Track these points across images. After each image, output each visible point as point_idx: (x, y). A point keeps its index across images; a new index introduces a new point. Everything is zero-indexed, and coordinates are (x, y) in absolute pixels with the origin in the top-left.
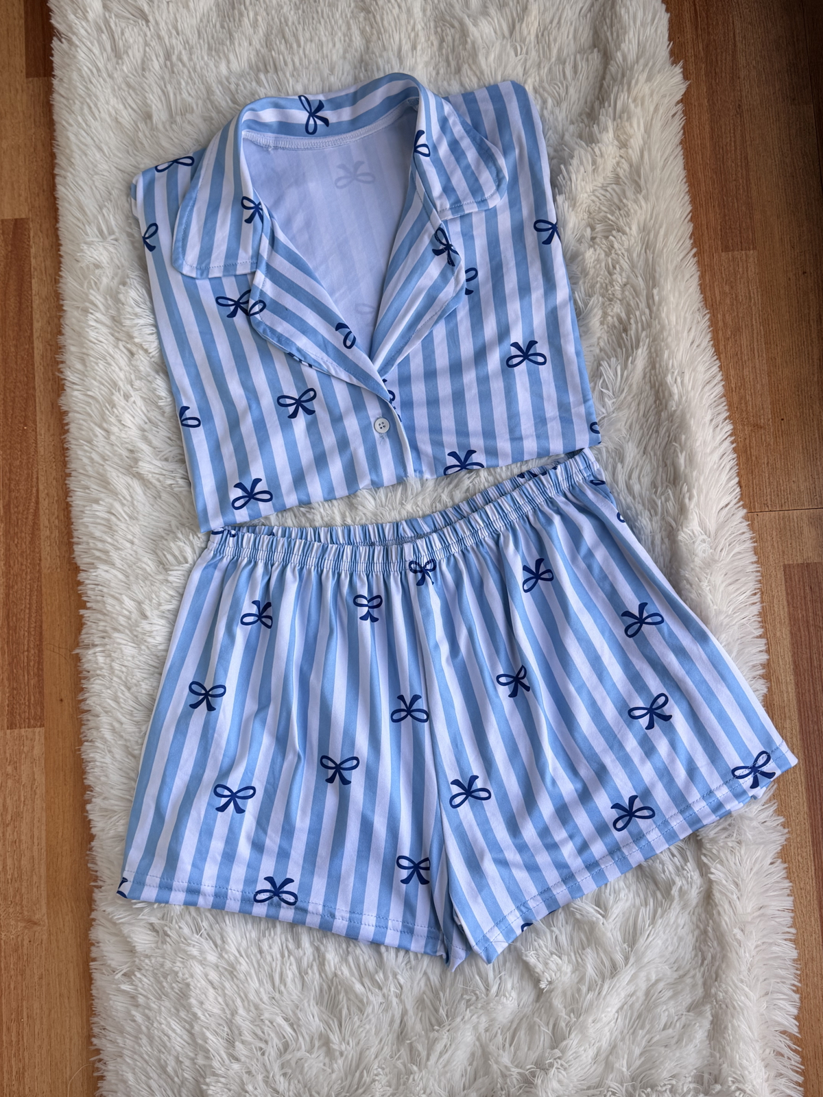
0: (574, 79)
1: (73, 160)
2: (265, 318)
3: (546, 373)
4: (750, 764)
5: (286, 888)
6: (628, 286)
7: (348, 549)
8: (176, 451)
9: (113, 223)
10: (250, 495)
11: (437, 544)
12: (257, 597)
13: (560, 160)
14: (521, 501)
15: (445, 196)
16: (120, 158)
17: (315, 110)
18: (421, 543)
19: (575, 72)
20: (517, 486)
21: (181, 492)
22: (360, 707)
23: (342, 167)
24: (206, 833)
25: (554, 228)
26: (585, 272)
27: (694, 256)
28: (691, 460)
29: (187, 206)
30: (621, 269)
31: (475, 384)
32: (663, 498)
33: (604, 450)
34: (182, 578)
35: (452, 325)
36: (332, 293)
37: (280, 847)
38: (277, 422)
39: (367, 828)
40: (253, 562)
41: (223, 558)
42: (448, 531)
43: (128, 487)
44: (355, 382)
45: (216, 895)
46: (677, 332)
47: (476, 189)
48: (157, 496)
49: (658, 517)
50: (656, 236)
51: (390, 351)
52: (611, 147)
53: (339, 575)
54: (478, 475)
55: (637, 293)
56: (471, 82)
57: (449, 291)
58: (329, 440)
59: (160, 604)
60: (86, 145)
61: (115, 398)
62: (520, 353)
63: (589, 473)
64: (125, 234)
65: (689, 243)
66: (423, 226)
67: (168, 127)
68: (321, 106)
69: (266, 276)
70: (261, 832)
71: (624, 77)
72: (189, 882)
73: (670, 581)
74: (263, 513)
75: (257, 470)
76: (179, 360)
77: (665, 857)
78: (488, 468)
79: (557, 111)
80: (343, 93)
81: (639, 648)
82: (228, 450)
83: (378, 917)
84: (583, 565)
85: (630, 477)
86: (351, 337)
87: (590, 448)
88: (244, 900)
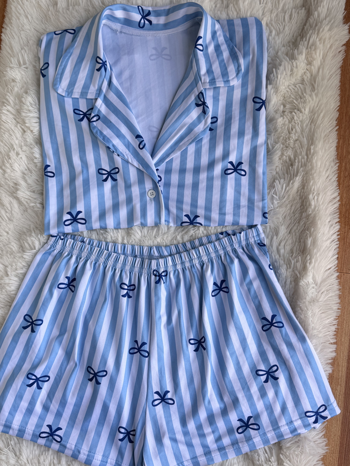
0: (289, 22)
1: (11, 21)
2: (98, 125)
3: (245, 181)
4: (315, 410)
5: (57, 433)
6: (298, 141)
7: (122, 257)
8: (39, 188)
9: (26, 58)
10: (75, 219)
11: (170, 263)
12: (69, 275)
13: (273, 66)
14: (219, 248)
15: (207, 75)
16: (37, 24)
17: (145, 15)
18: (161, 261)
19: (290, 19)
20: (218, 239)
21: (38, 211)
22: (113, 343)
23: (155, 49)
24: (19, 397)
25: (264, 103)
26: (276, 129)
27: (336, 131)
28: (314, 242)
29: (66, 56)
30: (296, 131)
31: (205, 181)
32: (295, 260)
33: (268, 227)
34: (31, 257)
35: (199, 146)
36: (137, 117)
37: (58, 411)
38: (96, 183)
39: (105, 409)
40: (70, 255)
41: (55, 250)
42: (177, 257)
43: (10, 203)
44: (141, 168)
45: (19, 430)
46: (320, 172)
47: (225, 74)
48: (26, 210)
49: (291, 270)
50: (318, 117)
51: (163, 154)
52: (302, 63)
53: (115, 270)
54: (198, 229)
55: (302, 146)
56: (233, 14)
57: (200, 127)
58: (122, 197)
59: (16, 269)
60: (20, 14)
61: (10, 154)
62: (233, 168)
63: (258, 239)
64: (31, 66)
65: (335, 123)
66: (193, 89)
67: (64, 11)
68: (149, 13)
69: (103, 102)
70: (49, 402)
71: (316, 26)
72: (6, 421)
73: (291, 305)
74: (80, 230)
75: (80, 207)
76: (49, 139)
77: (261, 452)
78: (205, 226)
79: (277, 38)
80: (162, 9)
81: (268, 338)
82: (67, 192)
83: (103, 456)
84: (246, 288)
85: (279, 245)
86: (143, 143)
87: (261, 225)
88: (34, 435)
